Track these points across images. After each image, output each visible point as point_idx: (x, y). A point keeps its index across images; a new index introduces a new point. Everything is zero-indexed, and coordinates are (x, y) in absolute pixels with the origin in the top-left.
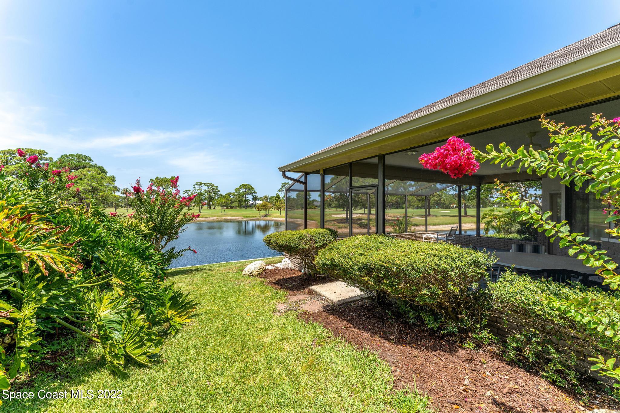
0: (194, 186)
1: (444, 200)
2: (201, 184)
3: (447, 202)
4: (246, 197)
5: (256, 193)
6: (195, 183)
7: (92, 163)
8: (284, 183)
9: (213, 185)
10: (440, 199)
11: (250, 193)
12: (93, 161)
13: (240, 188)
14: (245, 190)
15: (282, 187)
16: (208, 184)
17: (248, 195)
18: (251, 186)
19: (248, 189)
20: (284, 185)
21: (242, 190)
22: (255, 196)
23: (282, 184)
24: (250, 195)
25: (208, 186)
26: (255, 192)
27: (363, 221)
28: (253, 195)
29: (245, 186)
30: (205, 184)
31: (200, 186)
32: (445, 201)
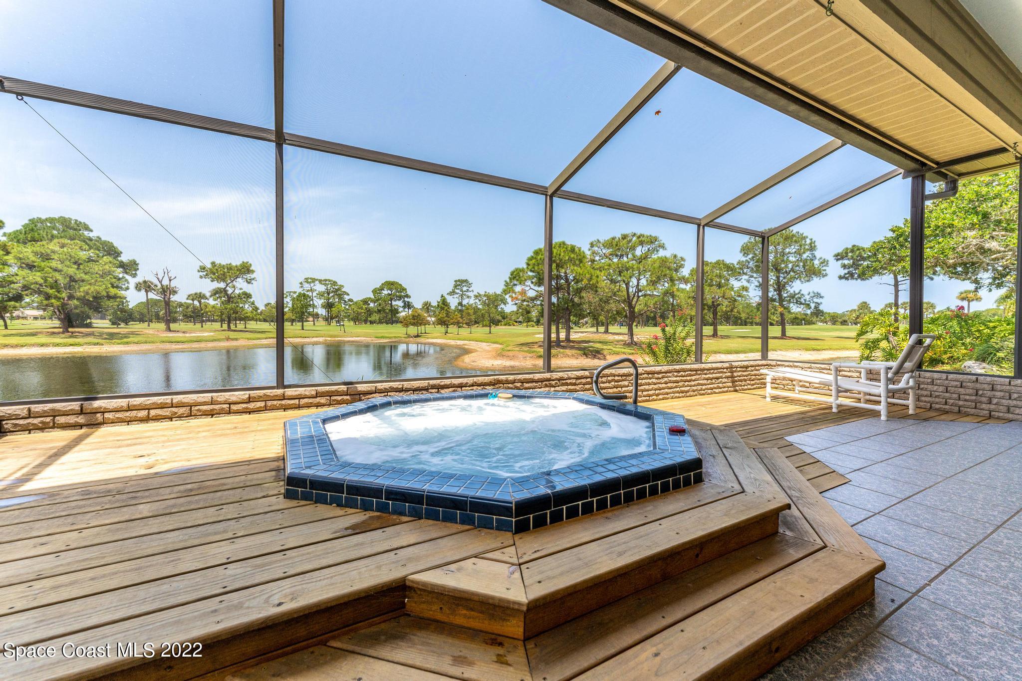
0: (301, 283)
1: (738, 312)
2: (314, 280)
3: (743, 316)
4: (391, 304)
5: (410, 297)
6: (302, 280)
7: (91, 235)
8: (459, 281)
9: (335, 283)
10: (732, 311)
11: (400, 298)
12: (91, 231)
13: (382, 289)
14: (390, 292)
15: (455, 286)
16: (326, 280)
17: (395, 300)
18: (400, 285)
19: (396, 290)
20: (458, 283)
21: (386, 292)
22: (408, 302)
23: (455, 281)
24: (399, 300)
25: (326, 285)
26: (408, 296)
27: (591, 344)
28: (404, 301)
29: (390, 285)
30: (320, 281)
31: (312, 285)
32: (740, 314)
